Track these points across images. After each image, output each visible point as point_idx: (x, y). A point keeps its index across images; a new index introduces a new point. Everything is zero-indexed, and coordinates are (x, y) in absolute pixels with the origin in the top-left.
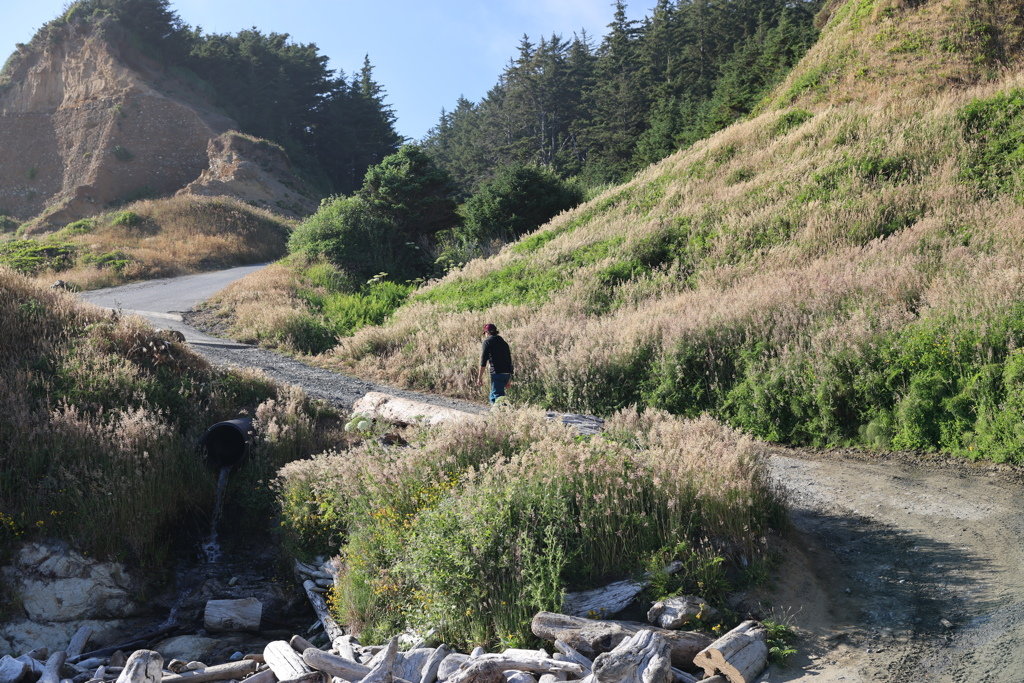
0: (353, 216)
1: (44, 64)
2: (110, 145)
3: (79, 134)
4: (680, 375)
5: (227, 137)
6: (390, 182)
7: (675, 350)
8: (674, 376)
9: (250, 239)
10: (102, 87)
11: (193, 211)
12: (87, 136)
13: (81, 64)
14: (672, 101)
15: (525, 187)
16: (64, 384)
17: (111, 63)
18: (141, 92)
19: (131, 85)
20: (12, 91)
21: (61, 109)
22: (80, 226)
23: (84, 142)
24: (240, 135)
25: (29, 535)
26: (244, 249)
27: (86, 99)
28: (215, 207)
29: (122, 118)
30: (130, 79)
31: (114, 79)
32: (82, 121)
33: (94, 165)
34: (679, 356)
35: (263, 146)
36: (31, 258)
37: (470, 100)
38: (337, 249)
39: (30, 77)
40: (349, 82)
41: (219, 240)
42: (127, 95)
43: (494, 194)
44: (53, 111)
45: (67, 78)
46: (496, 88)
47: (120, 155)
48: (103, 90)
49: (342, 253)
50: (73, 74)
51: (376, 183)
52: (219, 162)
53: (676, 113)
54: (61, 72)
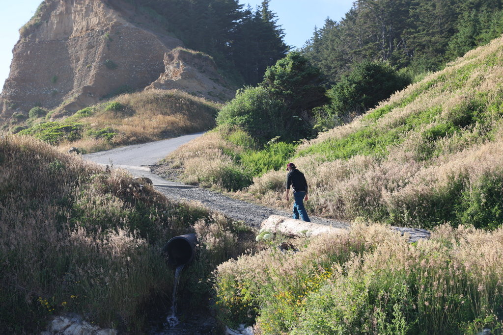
0: (258, 101)
1: (61, 9)
2: (103, 59)
3: (83, 53)
4: (484, 201)
5: (176, 52)
6: (281, 76)
7: (479, 184)
8: (479, 201)
9: (192, 117)
10: (97, 22)
11: (156, 100)
12: (88, 54)
13: (84, 8)
14: (473, 13)
15: (372, 76)
16: (77, 214)
17: (102, 6)
18: (121, 24)
19: (115, 20)
20: (41, 27)
21: (72, 37)
22: (85, 112)
23: (86, 58)
24: (184, 49)
25: (57, 311)
26: (188, 124)
27: (87, 30)
28: (169, 97)
29: (110, 42)
30: (114, 16)
31: (104, 17)
32: (85, 45)
33: (93, 72)
34: (482, 187)
35: (199, 56)
36: (55, 133)
37: (334, 20)
38: (248, 122)
39: (52, 17)
40: (254, 11)
41: (171, 118)
42: (113, 26)
43: (351, 82)
44: (66, 39)
45: (75, 17)
46: (351, 11)
47: (109, 65)
48: (98, 24)
49: (251, 124)
50: (78, 15)
51: (272, 77)
52: (171, 67)
53: (476, 21)
54: (71, 13)
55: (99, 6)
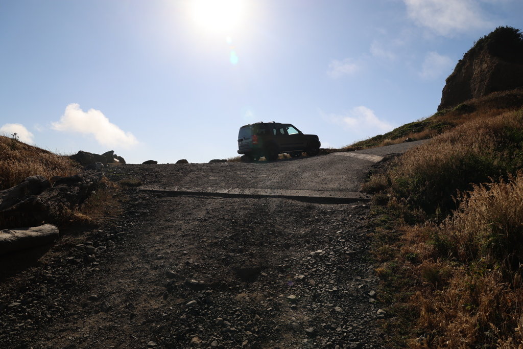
3: (478, 85)
10: (486, 67)
13: (480, 61)
18: (501, 64)
21: (473, 78)
27: (481, 72)
29: (492, 76)
30: (497, 61)
31: (491, 62)
32: (479, 81)
42: (495, 67)
44: (470, 80)
45: (475, 67)
54: (473, 65)
55: (488, 57)
